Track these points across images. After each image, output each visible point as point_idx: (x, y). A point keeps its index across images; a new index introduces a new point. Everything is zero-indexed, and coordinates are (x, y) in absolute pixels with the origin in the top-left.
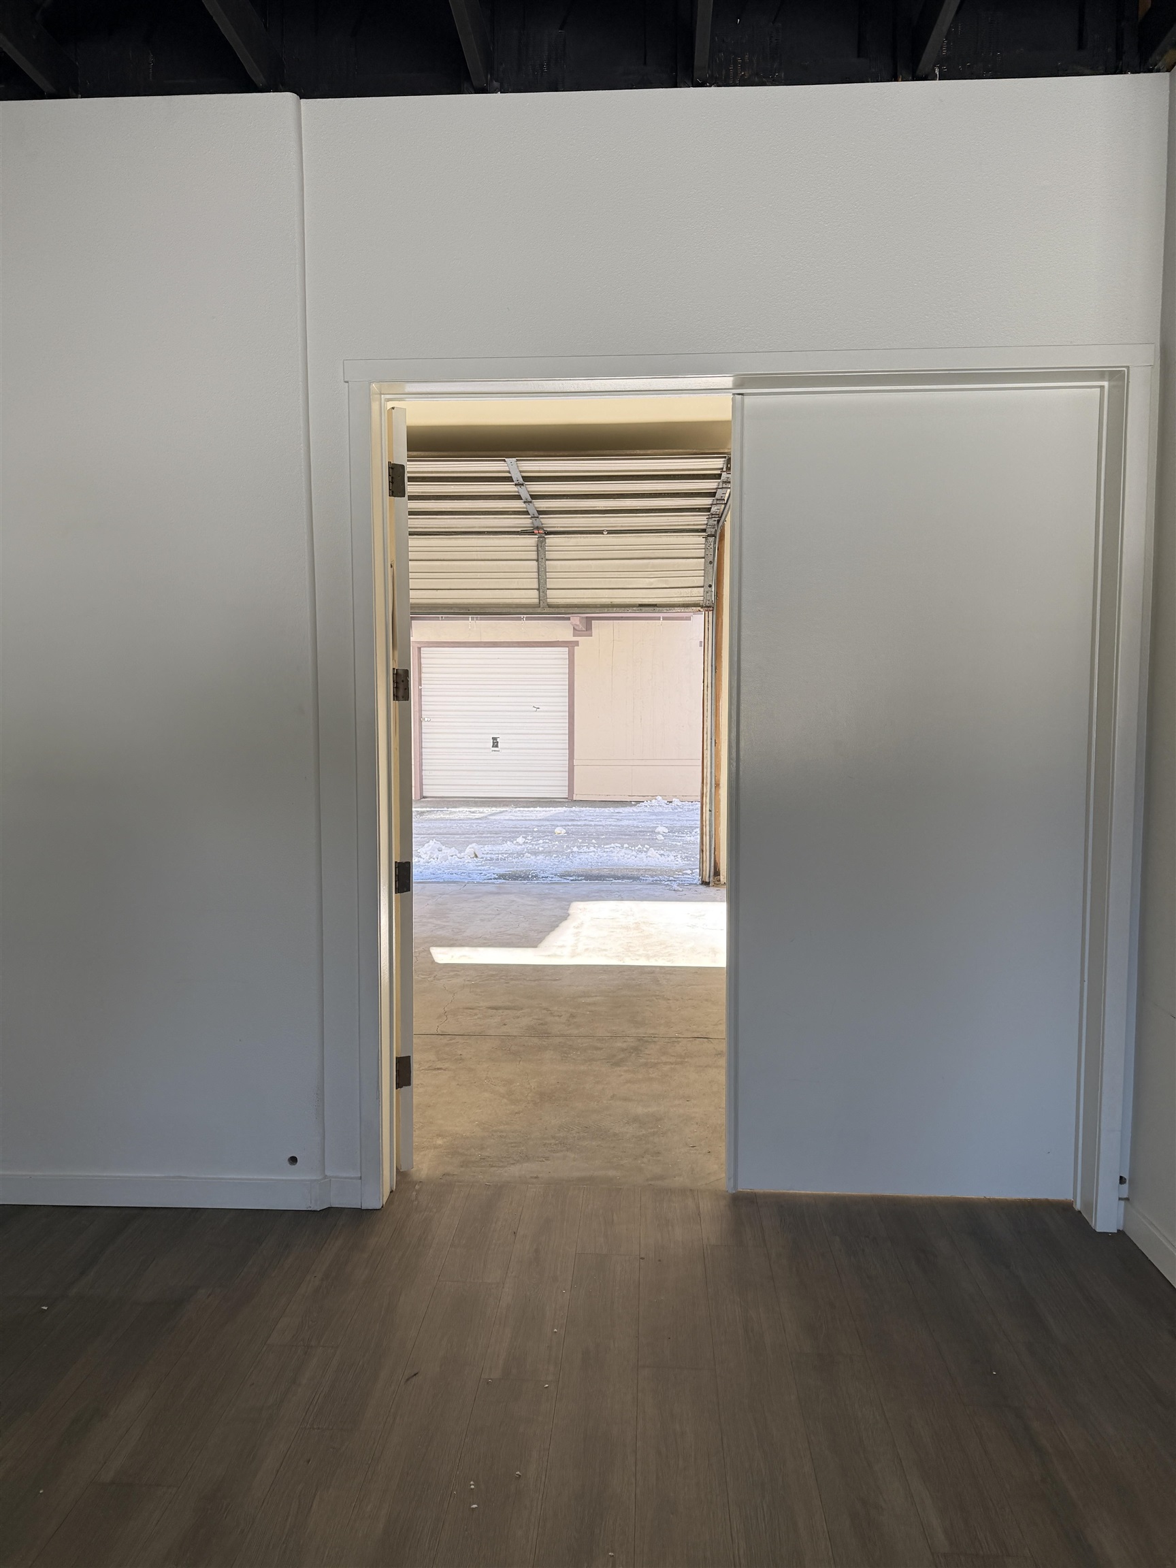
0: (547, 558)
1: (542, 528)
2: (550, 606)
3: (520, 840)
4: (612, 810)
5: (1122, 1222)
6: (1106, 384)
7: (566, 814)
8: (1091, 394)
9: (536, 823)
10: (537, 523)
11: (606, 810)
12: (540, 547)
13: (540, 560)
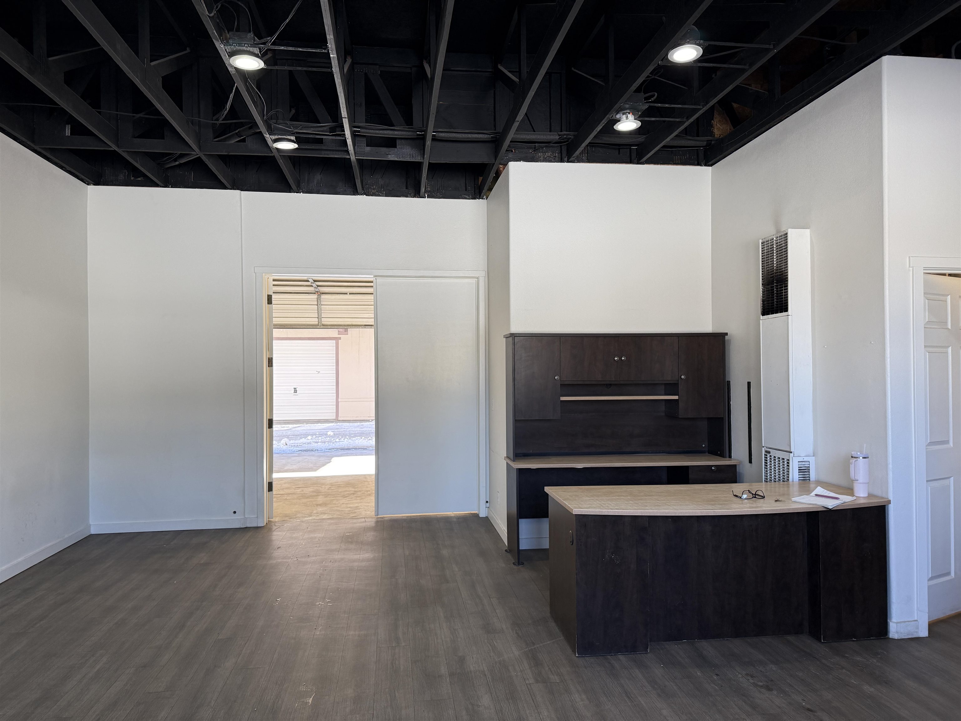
0: (322, 304)
1: (319, 292)
2: (323, 325)
3: (309, 437)
4: (359, 424)
5: (487, 514)
6: (476, 279)
7: (334, 426)
8: (474, 281)
9: (318, 431)
10: (317, 290)
11: (356, 424)
12: (318, 299)
13: (318, 305)
